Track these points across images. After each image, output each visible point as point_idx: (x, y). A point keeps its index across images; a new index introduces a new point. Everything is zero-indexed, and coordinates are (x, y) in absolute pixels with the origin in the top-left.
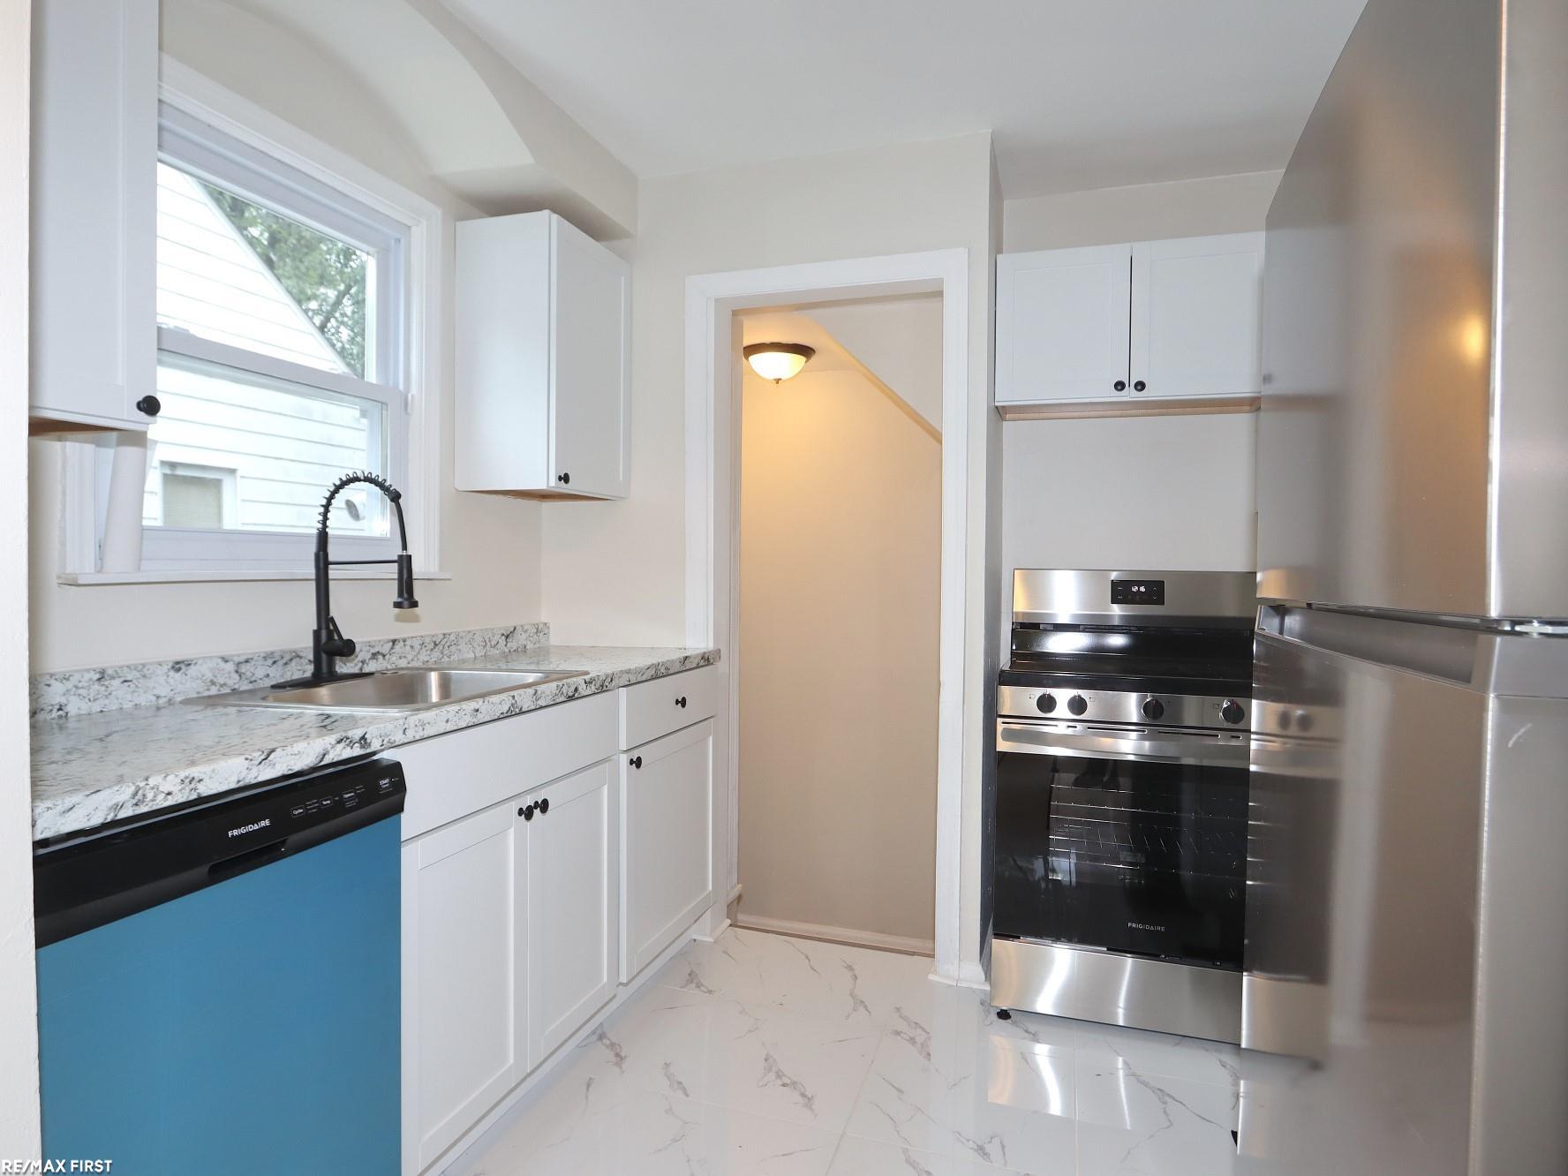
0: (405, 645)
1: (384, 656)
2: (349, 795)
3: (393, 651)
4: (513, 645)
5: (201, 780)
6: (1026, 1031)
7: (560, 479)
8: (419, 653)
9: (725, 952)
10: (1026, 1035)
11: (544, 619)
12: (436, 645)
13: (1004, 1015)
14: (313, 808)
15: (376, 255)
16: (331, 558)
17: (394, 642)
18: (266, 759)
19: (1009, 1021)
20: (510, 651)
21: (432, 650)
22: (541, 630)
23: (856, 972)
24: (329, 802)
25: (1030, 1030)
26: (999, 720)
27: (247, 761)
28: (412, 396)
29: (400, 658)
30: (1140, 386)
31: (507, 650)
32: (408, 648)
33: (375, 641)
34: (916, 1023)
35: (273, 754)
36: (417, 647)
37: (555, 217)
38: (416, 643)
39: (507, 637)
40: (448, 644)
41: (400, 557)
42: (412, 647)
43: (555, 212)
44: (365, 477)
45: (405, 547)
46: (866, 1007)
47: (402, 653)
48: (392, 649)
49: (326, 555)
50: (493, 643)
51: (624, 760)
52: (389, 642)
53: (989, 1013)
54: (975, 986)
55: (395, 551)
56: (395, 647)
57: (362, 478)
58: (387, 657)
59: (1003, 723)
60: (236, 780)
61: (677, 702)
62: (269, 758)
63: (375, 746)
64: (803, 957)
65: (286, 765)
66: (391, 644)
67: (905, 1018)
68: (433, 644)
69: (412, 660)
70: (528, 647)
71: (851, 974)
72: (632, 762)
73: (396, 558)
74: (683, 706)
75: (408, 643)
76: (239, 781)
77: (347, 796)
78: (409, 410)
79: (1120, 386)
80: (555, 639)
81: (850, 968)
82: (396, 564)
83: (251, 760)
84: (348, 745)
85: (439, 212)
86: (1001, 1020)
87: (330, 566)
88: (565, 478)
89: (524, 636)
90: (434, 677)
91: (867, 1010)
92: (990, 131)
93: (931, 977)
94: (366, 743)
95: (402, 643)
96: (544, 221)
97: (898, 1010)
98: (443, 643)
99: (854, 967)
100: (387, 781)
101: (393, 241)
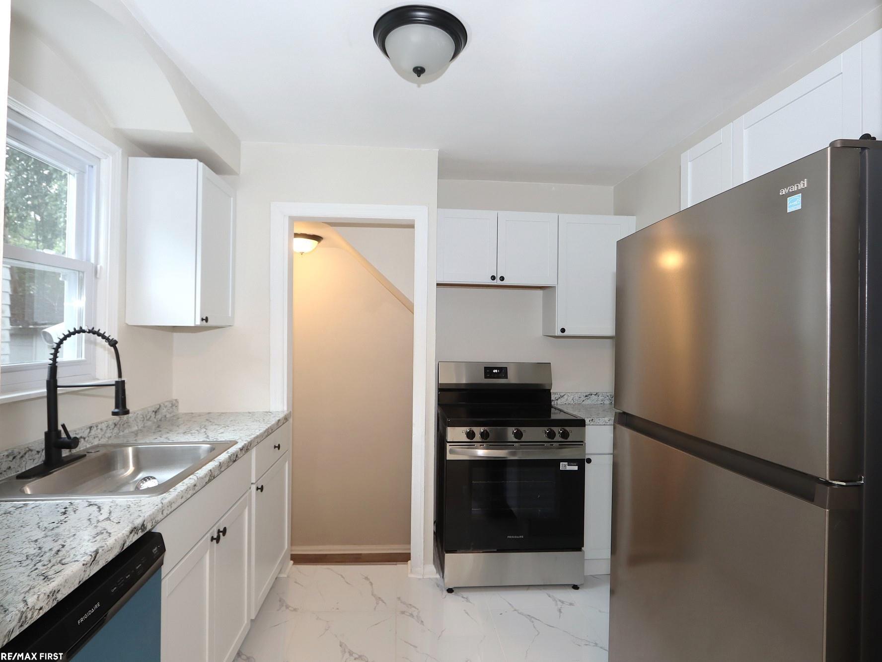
0: (97, 429)
1: (84, 438)
2: (139, 566)
3: (90, 434)
4: (159, 416)
5: (59, 591)
6: (463, 597)
7: (202, 320)
8: (105, 433)
9: (296, 582)
10: (463, 599)
11: (175, 398)
12: (115, 425)
13: (450, 591)
14: (122, 584)
15: (76, 175)
16: (59, 384)
17: (91, 428)
18: (93, 561)
19: (453, 593)
20: (157, 421)
21: (113, 429)
22: (174, 404)
23: (371, 581)
24: (129, 576)
25: (464, 596)
26: (448, 444)
27: (84, 566)
28: (101, 267)
29: (94, 438)
30: (502, 279)
31: (156, 421)
32: (99, 430)
33: (79, 429)
34: (410, 605)
35: (98, 555)
36: (104, 429)
37: (201, 164)
38: (104, 426)
39: (156, 412)
40: (123, 423)
41: (117, 382)
42: (101, 429)
43: (201, 161)
44: (89, 330)
45: (120, 375)
46: (382, 601)
47: (96, 434)
48: (89, 433)
49: (55, 381)
50: (148, 417)
51: (254, 488)
52: (87, 429)
53: (443, 591)
54: (432, 577)
55: (114, 378)
56: (92, 431)
57: (88, 331)
58: (86, 439)
59: (450, 445)
60: (78, 582)
61: (275, 447)
62: (96, 559)
63: (149, 528)
64: (340, 576)
65: (104, 559)
66: (89, 430)
67: (404, 603)
68: (114, 425)
69: (101, 438)
70: (167, 416)
71: (368, 582)
72: (258, 489)
73: (114, 383)
74: (279, 449)
75: (99, 427)
76: (80, 582)
77: (137, 567)
78: (98, 276)
79: (493, 278)
80: (182, 409)
81: (367, 578)
82: (114, 387)
83: (86, 564)
84: (135, 533)
85: (120, 151)
86: (449, 594)
87: (58, 388)
88: (207, 320)
89: (165, 410)
90: (130, 450)
91: (384, 602)
92: (438, 150)
93: (411, 576)
94: (144, 528)
95: (95, 428)
96: (192, 165)
97: (399, 598)
98: (119, 423)
99: (369, 577)
100: (156, 549)
101: (87, 166)
